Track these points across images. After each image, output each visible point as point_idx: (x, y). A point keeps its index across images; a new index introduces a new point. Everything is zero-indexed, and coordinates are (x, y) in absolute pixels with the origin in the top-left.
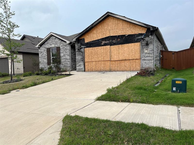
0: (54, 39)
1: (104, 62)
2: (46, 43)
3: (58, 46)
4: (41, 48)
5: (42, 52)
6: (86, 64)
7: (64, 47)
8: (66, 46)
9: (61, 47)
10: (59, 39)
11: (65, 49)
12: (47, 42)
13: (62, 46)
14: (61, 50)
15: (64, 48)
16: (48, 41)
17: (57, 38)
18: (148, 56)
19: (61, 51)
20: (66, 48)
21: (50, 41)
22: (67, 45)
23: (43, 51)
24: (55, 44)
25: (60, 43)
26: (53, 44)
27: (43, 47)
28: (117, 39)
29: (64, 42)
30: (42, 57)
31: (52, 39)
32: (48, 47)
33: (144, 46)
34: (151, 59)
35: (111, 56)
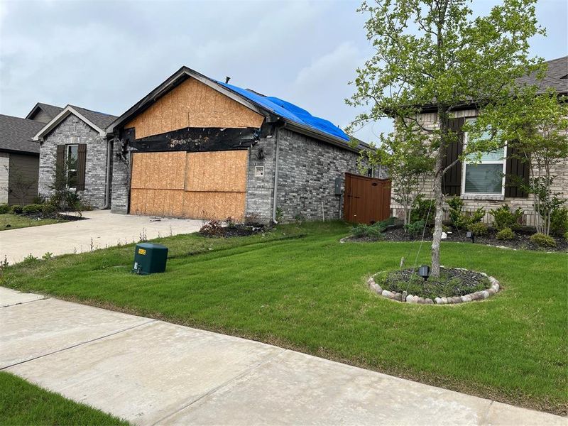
0: (74, 123)
1: (173, 192)
2: (57, 131)
3: (83, 143)
4: (46, 144)
5: (47, 154)
6: (134, 194)
7: (95, 145)
8: (99, 142)
9: (89, 146)
11: (97, 151)
12: (60, 129)
13: (91, 143)
14: (88, 153)
15: (96, 147)
16: (62, 127)
17: (81, 123)
18: (260, 187)
19: (87, 155)
20: (99, 148)
21: (67, 128)
22: (102, 141)
23: (49, 152)
24: (75, 136)
25: (87, 134)
26: (71, 135)
27: (49, 141)
28: (203, 136)
30: (45, 167)
31: (71, 123)
32: (60, 142)
33: (255, 159)
34: (265, 195)
35: (186, 179)
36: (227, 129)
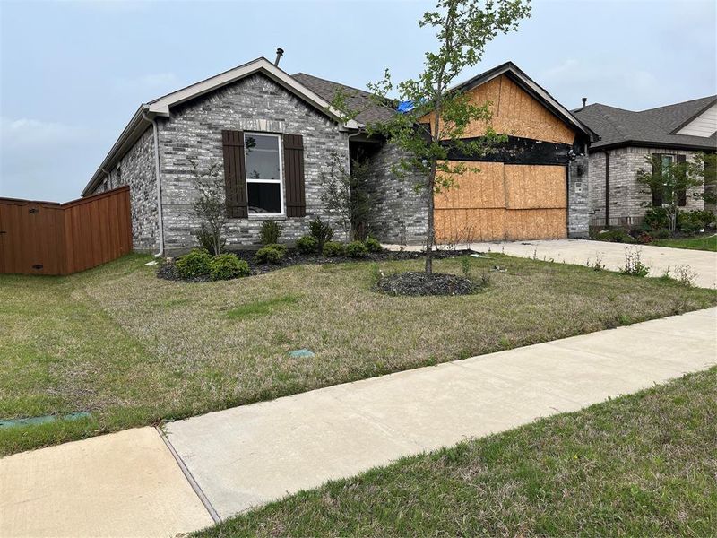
0: (266, 93)
3: (292, 132)
4: (178, 122)
5: (187, 146)
6: (437, 216)
7: (322, 140)
8: (330, 136)
9: (307, 141)
10: (295, 101)
11: (328, 150)
12: (225, 99)
13: (311, 135)
14: (306, 153)
15: (324, 144)
16: (230, 96)
17: (285, 95)
19: (305, 156)
20: (331, 146)
21: (245, 100)
22: (337, 134)
23: (193, 141)
24: (271, 118)
25: (301, 117)
26: (259, 114)
27: (192, 119)
28: (519, 147)
29: (321, 121)
30: (183, 172)
31: (256, 92)
32: (229, 126)
33: (574, 176)
34: (585, 210)
35: (507, 195)
36: (544, 142)
